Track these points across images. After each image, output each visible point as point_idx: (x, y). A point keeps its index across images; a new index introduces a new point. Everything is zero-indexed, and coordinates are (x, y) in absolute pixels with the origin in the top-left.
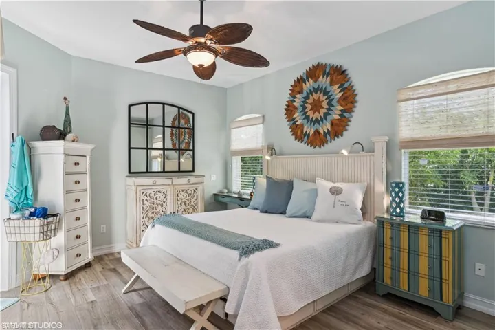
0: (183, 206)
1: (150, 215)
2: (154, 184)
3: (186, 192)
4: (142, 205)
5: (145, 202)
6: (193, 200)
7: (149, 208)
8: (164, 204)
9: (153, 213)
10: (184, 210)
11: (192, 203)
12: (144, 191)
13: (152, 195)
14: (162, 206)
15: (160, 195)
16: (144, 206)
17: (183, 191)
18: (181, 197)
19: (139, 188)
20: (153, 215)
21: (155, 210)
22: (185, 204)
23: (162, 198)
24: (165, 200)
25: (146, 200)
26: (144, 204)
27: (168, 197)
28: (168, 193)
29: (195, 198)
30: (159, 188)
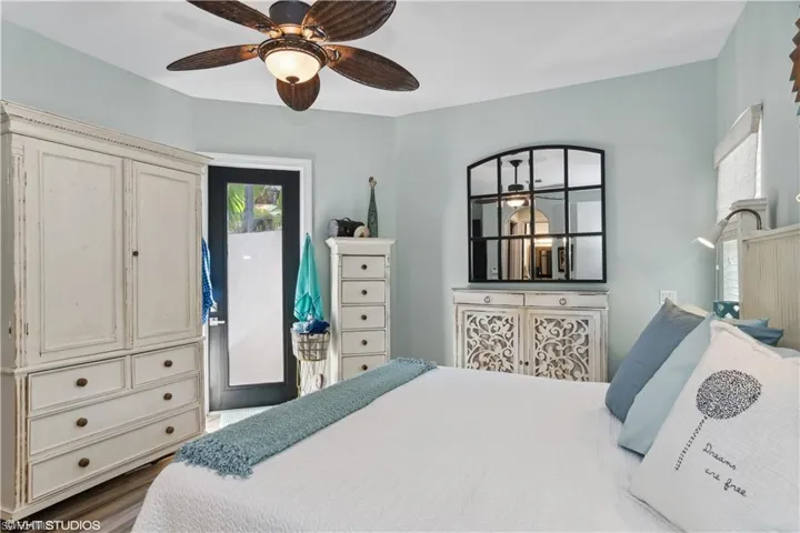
0: (551, 354)
1: (482, 358)
2: (487, 303)
3: (558, 324)
4: (467, 339)
5: (473, 334)
6: (576, 344)
7: (478, 345)
8: (509, 344)
9: (486, 355)
10: (554, 362)
11: (575, 352)
12: (469, 313)
13: (485, 322)
14: (504, 345)
15: (499, 323)
16: (471, 341)
17: (549, 321)
18: (545, 333)
19: (461, 308)
20: (487, 360)
21: (489, 351)
22: (555, 350)
23: (504, 330)
24: (509, 335)
25: (476, 331)
26: (471, 338)
27: (515, 330)
28: (516, 323)
29: (582, 340)
30: (496, 312)
